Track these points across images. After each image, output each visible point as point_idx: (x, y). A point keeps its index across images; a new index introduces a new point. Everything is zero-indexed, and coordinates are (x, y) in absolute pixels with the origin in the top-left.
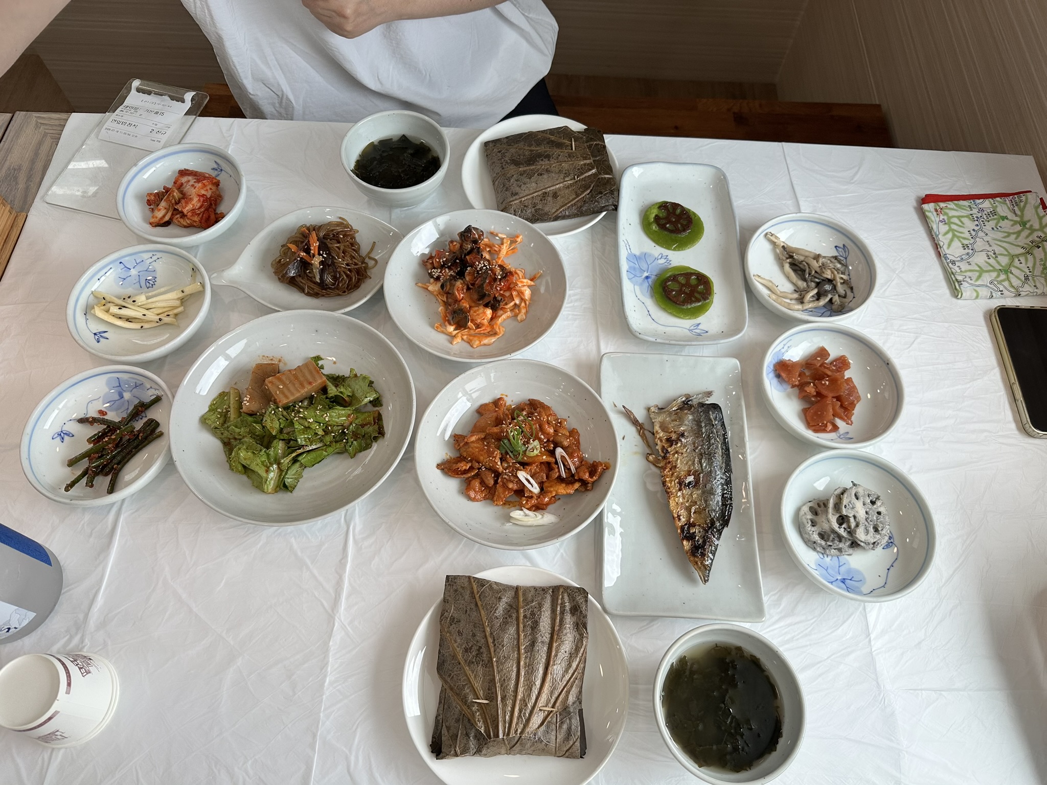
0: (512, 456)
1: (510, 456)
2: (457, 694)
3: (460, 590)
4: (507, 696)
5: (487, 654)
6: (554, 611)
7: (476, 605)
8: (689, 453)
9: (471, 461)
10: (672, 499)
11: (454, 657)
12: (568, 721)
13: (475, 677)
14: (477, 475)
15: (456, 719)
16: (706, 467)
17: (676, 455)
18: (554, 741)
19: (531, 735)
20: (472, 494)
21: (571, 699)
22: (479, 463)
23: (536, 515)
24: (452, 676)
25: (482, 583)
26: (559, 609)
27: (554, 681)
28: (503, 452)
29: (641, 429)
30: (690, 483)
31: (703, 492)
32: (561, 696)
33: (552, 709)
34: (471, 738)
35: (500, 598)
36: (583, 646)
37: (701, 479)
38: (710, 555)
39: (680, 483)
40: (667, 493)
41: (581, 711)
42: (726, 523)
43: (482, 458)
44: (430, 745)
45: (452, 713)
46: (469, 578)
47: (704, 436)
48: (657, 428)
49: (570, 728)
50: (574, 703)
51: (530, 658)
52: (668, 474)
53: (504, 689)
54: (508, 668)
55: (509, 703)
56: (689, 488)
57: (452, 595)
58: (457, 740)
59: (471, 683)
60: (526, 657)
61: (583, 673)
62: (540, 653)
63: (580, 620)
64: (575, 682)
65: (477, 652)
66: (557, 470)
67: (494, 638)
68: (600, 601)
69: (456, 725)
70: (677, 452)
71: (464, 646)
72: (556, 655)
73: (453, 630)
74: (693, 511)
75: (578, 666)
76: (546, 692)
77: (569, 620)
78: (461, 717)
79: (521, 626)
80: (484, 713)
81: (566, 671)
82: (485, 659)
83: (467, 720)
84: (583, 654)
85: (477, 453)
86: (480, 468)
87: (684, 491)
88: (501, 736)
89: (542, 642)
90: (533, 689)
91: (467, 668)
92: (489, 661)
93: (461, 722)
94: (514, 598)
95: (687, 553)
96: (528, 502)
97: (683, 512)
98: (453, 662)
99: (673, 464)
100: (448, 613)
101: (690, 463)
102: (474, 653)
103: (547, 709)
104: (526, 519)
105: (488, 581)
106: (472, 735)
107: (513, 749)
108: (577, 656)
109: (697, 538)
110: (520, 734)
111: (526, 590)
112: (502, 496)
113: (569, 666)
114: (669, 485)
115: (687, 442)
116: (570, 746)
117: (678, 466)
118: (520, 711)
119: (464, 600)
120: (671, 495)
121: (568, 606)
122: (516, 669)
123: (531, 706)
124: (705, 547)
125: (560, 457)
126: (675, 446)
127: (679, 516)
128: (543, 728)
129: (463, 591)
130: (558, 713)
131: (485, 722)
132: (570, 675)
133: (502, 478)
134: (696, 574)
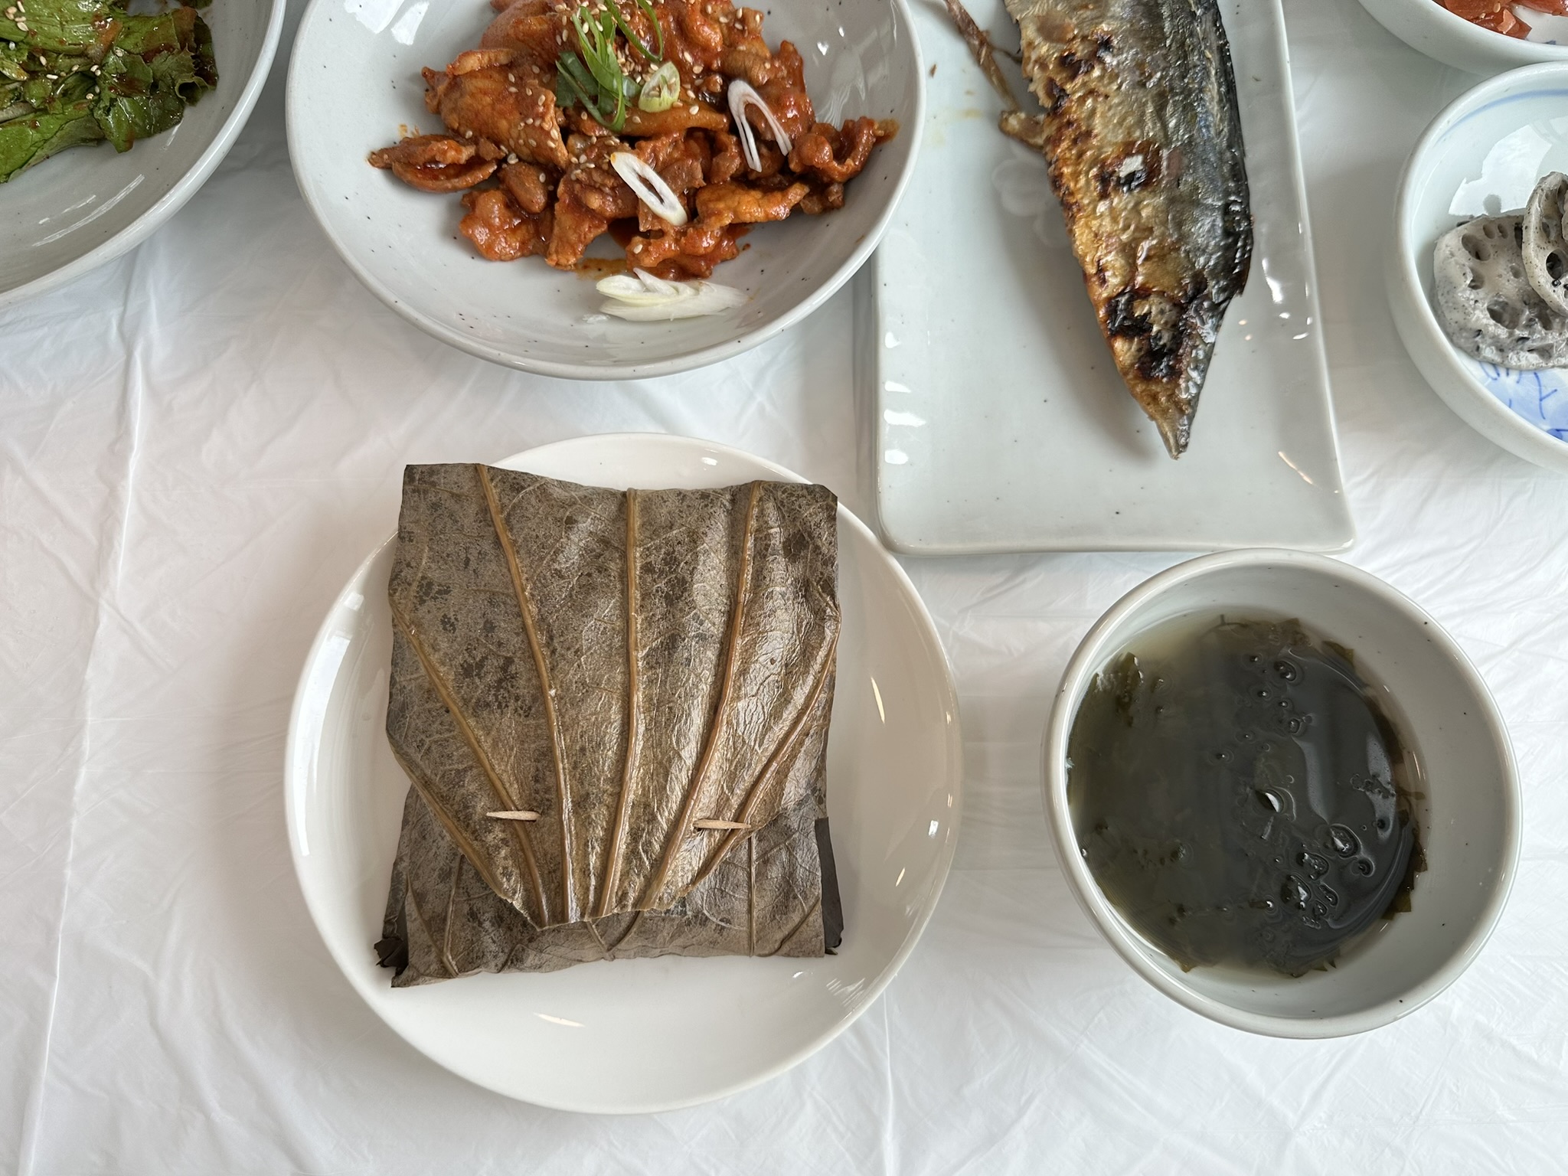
0: (596, 114)
1: (590, 116)
2: (444, 799)
3: (449, 503)
4: (592, 797)
5: (529, 680)
6: (736, 553)
7: (498, 543)
8: (1127, 95)
9: (474, 141)
10: (1082, 222)
11: (430, 693)
12: (784, 856)
13: (495, 745)
14: (496, 181)
15: (442, 869)
16: (1177, 126)
17: (1089, 102)
18: (745, 916)
19: (669, 904)
20: (481, 235)
21: (794, 790)
22: (498, 144)
23: (677, 290)
24: (426, 747)
25: (516, 482)
26: (750, 544)
27: (737, 744)
28: (569, 103)
29: (982, 44)
30: (1131, 177)
31: (1172, 201)
32: (761, 787)
33: (734, 825)
34: (487, 925)
35: (570, 522)
36: (825, 643)
37: (1165, 164)
38: (1194, 374)
39: (1104, 179)
40: (1066, 208)
41: (822, 827)
42: (1236, 283)
43: (504, 124)
44: (377, 946)
45: (431, 854)
46: (476, 468)
47: (1168, 42)
48: (1030, 32)
49: (792, 874)
50: (800, 804)
51: (664, 683)
52: (1068, 155)
53: (581, 774)
54: (595, 713)
55: (599, 815)
56: (1130, 190)
57: (423, 518)
58: (444, 930)
59: (482, 765)
60: (651, 682)
61: (827, 716)
62: (695, 668)
63: (813, 570)
64: (801, 744)
65: (500, 675)
66: (735, 150)
67: (550, 631)
68: (873, 518)
69: (440, 886)
70: (1091, 92)
71: (460, 659)
72: (743, 672)
73: (429, 617)
74: (1142, 254)
75: (809, 698)
76: (714, 777)
77: (781, 574)
78: (455, 865)
79: (636, 594)
80: (523, 850)
81: (776, 714)
82: (522, 692)
83: (472, 873)
84: (824, 665)
85: (488, 109)
86: (505, 160)
87: (1116, 201)
88: (573, 915)
89: (702, 637)
90: (674, 770)
91: (472, 722)
92: (535, 699)
93: (454, 878)
94: (614, 521)
95: (1126, 374)
96: (651, 248)
97: (1112, 259)
98: (427, 706)
99: (1079, 127)
100: (411, 571)
101: (1130, 120)
102: (490, 679)
103: (720, 824)
104: (647, 299)
105: (535, 479)
106: (487, 917)
107: (619, 946)
108: (806, 672)
109: (1155, 329)
110: (635, 905)
111: (652, 500)
112: (573, 238)
113: (785, 698)
114: (1072, 185)
115: (1118, 64)
116: (790, 926)
117: (1096, 132)
118: (635, 835)
119: (461, 530)
120: (1079, 210)
121: (777, 535)
122: (619, 717)
123: (668, 820)
124: (1181, 351)
125: (742, 110)
126: (1086, 79)
127: (1101, 270)
128: (709, 879)
129: (457, 507)
130: (753, 835)
131: (526, 876)
132: (788, 723)
133: (570, 182)
134: (1152, 432)
